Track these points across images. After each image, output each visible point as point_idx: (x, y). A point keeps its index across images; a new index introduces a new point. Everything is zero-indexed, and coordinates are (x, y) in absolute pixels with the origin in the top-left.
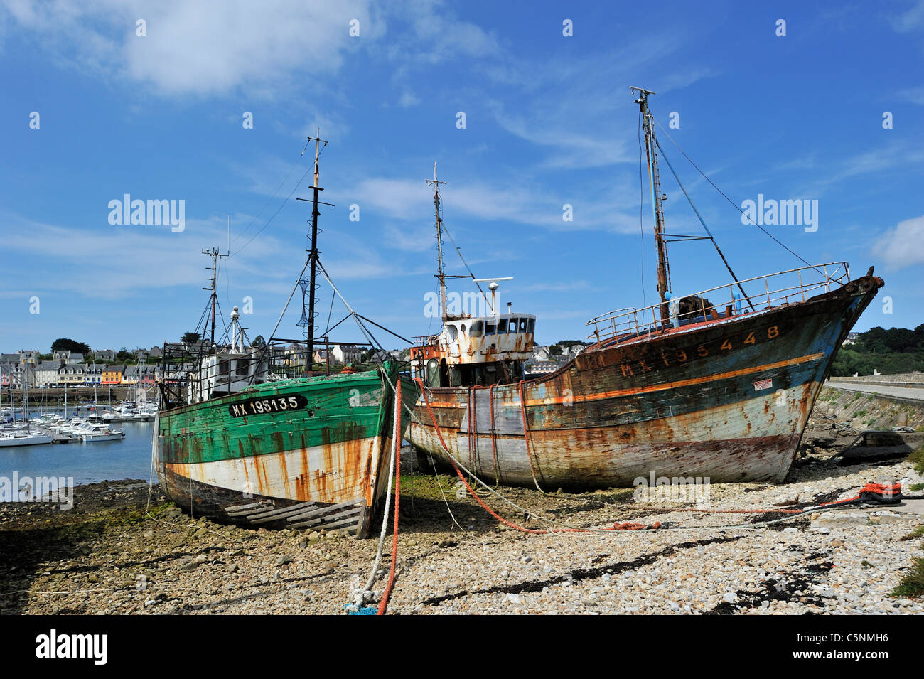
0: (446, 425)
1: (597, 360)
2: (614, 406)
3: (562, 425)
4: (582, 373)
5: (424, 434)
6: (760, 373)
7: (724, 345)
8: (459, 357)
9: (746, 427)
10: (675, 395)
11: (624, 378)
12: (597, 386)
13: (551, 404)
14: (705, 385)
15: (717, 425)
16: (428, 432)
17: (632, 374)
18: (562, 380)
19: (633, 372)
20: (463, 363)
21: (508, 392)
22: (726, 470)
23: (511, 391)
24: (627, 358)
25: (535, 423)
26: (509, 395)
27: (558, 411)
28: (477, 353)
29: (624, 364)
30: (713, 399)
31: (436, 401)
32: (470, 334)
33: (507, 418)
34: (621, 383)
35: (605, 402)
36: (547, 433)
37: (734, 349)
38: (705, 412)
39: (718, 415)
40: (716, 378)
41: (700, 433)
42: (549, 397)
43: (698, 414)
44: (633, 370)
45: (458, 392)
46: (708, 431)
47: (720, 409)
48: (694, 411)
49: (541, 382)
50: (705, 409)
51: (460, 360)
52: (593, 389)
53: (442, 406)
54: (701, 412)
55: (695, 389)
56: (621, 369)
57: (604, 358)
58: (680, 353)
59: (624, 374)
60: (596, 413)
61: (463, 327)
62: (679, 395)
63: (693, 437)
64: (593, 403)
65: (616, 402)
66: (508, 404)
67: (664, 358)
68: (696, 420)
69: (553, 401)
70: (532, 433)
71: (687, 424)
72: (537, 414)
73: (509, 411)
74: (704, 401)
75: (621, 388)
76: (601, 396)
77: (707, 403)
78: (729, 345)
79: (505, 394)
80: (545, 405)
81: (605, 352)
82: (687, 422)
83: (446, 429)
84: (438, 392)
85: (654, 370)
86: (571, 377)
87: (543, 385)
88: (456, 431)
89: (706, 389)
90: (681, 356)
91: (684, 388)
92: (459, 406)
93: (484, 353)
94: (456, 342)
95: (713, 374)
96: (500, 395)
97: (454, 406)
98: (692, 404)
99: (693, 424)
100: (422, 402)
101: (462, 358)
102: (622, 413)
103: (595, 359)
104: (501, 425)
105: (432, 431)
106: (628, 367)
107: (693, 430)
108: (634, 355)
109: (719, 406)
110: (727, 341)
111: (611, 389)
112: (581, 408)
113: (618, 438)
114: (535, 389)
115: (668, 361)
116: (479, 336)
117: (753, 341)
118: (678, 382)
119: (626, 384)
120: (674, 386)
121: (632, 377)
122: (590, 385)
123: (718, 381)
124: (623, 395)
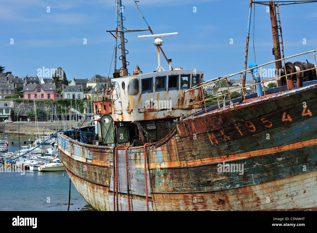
0: (101, 183)
1: (191, 128)
2: (207, 172)
3: (174, 189)
4: (183, 139)
5: (89, 191)
7: (284, 117)
8: (122, 114)
10: (254, 164)
11: (213, 146)
12: (194, 153)
13: (165, 168)
14: (278, 155)
15: (297, 193)
16: (91, 189)
17: (217, 142)
18: (171, 145)
19: (218, 140)
20: (124, 120)
21: (138, 154)
23: (140, 152)
24: (211, 127)
25: (156, 186)
26: (138, 157)
27: (171, 175)
28: (135, 112)
29: (210, 132)
30: (288, 169)
31: (95, 159)
32: (128, 92)
33: (137, 179)
34: (211, 150)
35: (201, 168)
36: (164, 196)
37: (294, 121)
38: (284, 181)
39: (295, 184)
40: (286, 148)
41: (284, 201)
42: (163, 161)
43: (278, 183)
44: (217, 138)
45: (108, 151)
46: (290, 199)
47: (297, 178)
48: (274, 180)
49: (159, 146)
50: (283, 178)
51: (122, 117)
52: (192, 156)
53: (98, 164)
54: (281, 181)
55: (270, 158)
56: (208, 137)
57: (195, 125)
58: (249, 124)
59: (212, 142)
60: (196, 179)
61: (123, 84)
62: (257, 164)
63: (278, 205)
64: (193, 169)
65: (209, 169)
66: (138, 166)
67: (238, 128)
68: (278, 188)
69: (165, 165)
70: (155, 195)
71: (271, 193)
72: (157, 177)
73: (139, 172)
74: (281, 171)
75: (211, 156)
76: (198, 163)
77: (283, 172)
78: (289, 117)
79: (136, 156)
80: (162, 169)
81: (195, 120)
82: (270, 190)
83: (102, 187)
84: (96, 150)
85: (234, 139)
86: (177, 142)
87: (159, 149)
88: (107, 189)
89: (280, 159)
90: (250, 126)
91: (261, 157)
92: (109, 165)
93: (141, 111)
94: (119, 100)
95: (282, 145)
96: (132, 156)
97: (106, 165)
98: (271, 173)
99: (276, 192)
100: (87, 159)
101: (123, 115)
102: (215, 180)
103: (189, 126)
104: (134, 186)
105: (93, 188)
106: (213, 136)
107: (276, 198)
108: (215, 124)
109: (295, 175)
110: (285, 114)
111: (204, 156)
112: (185, 173)
113: (216, 204)
114: (154, 153)
115: (242, 131)
116: (136, 94)
117: (310, 114)
118: (255, 151)
119: (214, 152)
120: (252, 155)
121: (218, 145)
122: (190, 151)
123: (289, 151)
124: (213, 163)
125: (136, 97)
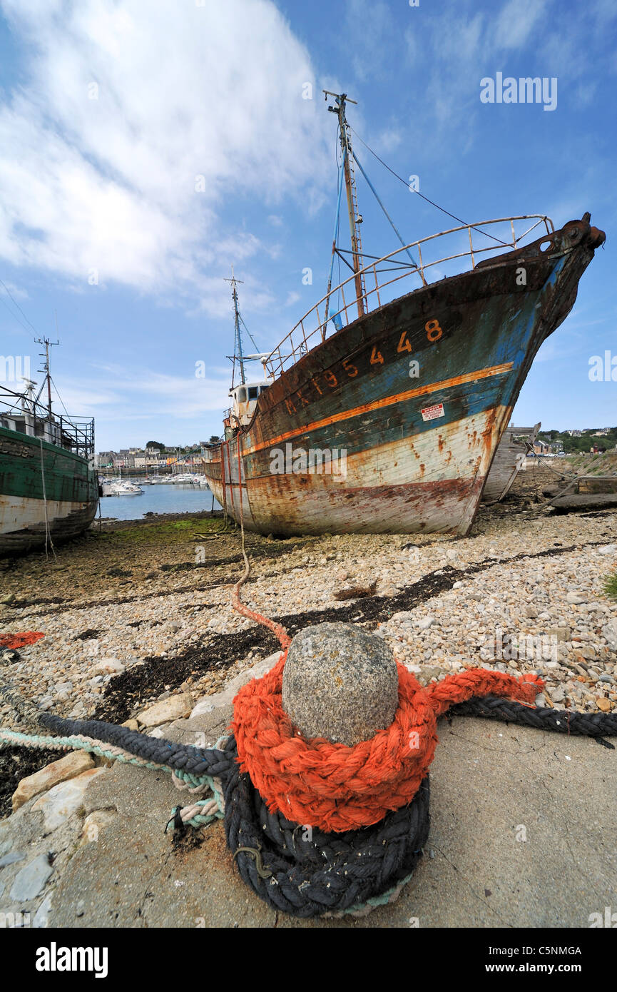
0: (217, 478)
1: (270, 398)
3: (262, 473)
4: (264, 416)
6: (427, 396)
7: (373, 356)
9: (419, 469)
10: (337, 432)
11: (291, 416)
12: (275, 429)
13: (254, 453)
14: (365, 417)
15: (387, 467)
17: (295, 410)
18: (256, 427)
19: (296, 407)
21: (235, 444)
22: (404, 520)
24: (287, 391)
25: (248, 472)
27: (258, 458)
28: (245, 417)
29: (287, 399)
30: (377, 436)
32: (238, 400)
33: (236, 469)
34: (289, 422)
36: (255, 481)
37: (387, 362)
38: (372, 452)
39: (385, 455)
40: (375, 406)
41: (371, 477)
42: (252, 446)
43: (364, 455)
44: (295, 404)
45: (219, 448)
46: (378, 474)
47: (387, 448)
48: (360, 451)
50: (371, 448)
52: (274, 433)
54: (368, 452)
55: (355, 422)
56: (286, 405)
58: (329, 376)
59: (290, 411)
61: (236, 395)
62: (340, 431)
63: (365, 482)
66: (235, 456)
67: (316, 385)
68: (363, 461)
69: (253, 450)
70: (248, 481)
71: (355, 467)
72: (248, 463)
73: (236, 462)
74: (368, 438)
75: (291, 429)
76: (280, 439)
77: (371, 440)
78: (380, 356)
80: (251, 454)
82: (355, 464)
85: (312, 401)
86: (260, 422)
87: (249, 434)
88: (221, 482)
89: (367, 422)
90: (330, 379)
91: (343, 422)
93: (250, 416)
95: (368, 403)
96: (232, 448)
97: (219, 461)
98: (356, 443)
99: (362, 467)
104: (234, 475)
106: (291, 403)
107: (362, 474)
109: (385, 444)
110: (374, 350)
111: (285, 431)
113: (298, 484)
114: (246, 439)
115: (321, 388)
116: (244, 401)
117: (409, 347)
118: (337, 415)
119: (294, 423)
120: (334, 421)
121: (296, 413)
122: (270, 428)
123: (378, 410)
124: (293, 437)
125: (245, 404)
